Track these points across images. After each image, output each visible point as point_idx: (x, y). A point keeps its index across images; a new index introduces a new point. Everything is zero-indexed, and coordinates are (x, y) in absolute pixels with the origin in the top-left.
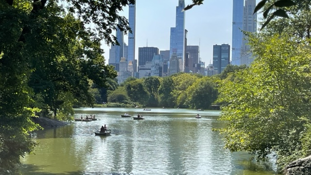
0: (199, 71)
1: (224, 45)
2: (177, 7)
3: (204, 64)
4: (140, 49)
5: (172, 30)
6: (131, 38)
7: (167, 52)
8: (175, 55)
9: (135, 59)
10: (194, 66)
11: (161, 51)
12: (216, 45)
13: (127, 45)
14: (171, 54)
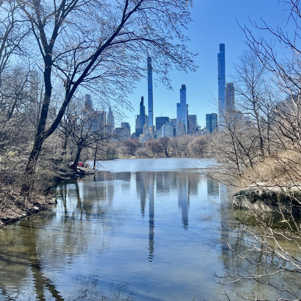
0: (197, 132)
1: (213, 114)
2: (181, 89)
3: (200, 127)
4: (156, 118)
5: (178, 105)
6: (150, 111)
7: (175, 120)
8: (180, 122)
9: (154, 125)
10: (194, 129)
11: (171, 119)
12: (208, 114)
13: (148, 116)
14: (178, 121)
